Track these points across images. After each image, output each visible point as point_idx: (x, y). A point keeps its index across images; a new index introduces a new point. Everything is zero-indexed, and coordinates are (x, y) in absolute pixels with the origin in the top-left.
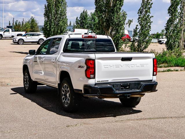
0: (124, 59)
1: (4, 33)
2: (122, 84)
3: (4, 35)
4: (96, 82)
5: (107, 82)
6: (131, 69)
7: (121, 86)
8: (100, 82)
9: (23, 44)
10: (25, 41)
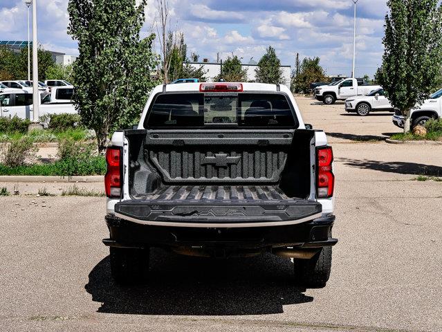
1: (339, 88)
3: (339, 93)
9: (368, 115)
10: (373, 107)
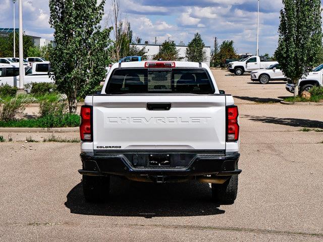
0: (151, 107)
2: (151, 155)
4: (96, 148)
5: (118, 149)
6: (168, 125)
7: (151, 159)
8: (102, 149)
9: (268, 83)
10: (271, 78)
